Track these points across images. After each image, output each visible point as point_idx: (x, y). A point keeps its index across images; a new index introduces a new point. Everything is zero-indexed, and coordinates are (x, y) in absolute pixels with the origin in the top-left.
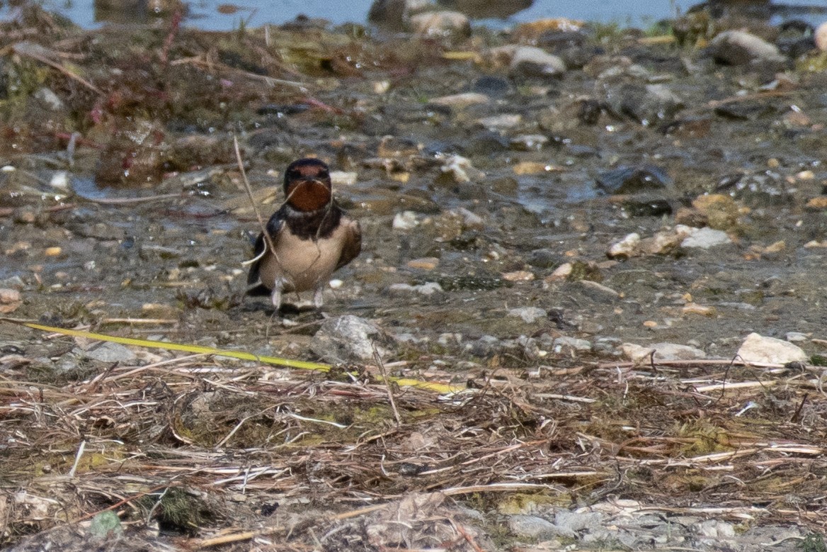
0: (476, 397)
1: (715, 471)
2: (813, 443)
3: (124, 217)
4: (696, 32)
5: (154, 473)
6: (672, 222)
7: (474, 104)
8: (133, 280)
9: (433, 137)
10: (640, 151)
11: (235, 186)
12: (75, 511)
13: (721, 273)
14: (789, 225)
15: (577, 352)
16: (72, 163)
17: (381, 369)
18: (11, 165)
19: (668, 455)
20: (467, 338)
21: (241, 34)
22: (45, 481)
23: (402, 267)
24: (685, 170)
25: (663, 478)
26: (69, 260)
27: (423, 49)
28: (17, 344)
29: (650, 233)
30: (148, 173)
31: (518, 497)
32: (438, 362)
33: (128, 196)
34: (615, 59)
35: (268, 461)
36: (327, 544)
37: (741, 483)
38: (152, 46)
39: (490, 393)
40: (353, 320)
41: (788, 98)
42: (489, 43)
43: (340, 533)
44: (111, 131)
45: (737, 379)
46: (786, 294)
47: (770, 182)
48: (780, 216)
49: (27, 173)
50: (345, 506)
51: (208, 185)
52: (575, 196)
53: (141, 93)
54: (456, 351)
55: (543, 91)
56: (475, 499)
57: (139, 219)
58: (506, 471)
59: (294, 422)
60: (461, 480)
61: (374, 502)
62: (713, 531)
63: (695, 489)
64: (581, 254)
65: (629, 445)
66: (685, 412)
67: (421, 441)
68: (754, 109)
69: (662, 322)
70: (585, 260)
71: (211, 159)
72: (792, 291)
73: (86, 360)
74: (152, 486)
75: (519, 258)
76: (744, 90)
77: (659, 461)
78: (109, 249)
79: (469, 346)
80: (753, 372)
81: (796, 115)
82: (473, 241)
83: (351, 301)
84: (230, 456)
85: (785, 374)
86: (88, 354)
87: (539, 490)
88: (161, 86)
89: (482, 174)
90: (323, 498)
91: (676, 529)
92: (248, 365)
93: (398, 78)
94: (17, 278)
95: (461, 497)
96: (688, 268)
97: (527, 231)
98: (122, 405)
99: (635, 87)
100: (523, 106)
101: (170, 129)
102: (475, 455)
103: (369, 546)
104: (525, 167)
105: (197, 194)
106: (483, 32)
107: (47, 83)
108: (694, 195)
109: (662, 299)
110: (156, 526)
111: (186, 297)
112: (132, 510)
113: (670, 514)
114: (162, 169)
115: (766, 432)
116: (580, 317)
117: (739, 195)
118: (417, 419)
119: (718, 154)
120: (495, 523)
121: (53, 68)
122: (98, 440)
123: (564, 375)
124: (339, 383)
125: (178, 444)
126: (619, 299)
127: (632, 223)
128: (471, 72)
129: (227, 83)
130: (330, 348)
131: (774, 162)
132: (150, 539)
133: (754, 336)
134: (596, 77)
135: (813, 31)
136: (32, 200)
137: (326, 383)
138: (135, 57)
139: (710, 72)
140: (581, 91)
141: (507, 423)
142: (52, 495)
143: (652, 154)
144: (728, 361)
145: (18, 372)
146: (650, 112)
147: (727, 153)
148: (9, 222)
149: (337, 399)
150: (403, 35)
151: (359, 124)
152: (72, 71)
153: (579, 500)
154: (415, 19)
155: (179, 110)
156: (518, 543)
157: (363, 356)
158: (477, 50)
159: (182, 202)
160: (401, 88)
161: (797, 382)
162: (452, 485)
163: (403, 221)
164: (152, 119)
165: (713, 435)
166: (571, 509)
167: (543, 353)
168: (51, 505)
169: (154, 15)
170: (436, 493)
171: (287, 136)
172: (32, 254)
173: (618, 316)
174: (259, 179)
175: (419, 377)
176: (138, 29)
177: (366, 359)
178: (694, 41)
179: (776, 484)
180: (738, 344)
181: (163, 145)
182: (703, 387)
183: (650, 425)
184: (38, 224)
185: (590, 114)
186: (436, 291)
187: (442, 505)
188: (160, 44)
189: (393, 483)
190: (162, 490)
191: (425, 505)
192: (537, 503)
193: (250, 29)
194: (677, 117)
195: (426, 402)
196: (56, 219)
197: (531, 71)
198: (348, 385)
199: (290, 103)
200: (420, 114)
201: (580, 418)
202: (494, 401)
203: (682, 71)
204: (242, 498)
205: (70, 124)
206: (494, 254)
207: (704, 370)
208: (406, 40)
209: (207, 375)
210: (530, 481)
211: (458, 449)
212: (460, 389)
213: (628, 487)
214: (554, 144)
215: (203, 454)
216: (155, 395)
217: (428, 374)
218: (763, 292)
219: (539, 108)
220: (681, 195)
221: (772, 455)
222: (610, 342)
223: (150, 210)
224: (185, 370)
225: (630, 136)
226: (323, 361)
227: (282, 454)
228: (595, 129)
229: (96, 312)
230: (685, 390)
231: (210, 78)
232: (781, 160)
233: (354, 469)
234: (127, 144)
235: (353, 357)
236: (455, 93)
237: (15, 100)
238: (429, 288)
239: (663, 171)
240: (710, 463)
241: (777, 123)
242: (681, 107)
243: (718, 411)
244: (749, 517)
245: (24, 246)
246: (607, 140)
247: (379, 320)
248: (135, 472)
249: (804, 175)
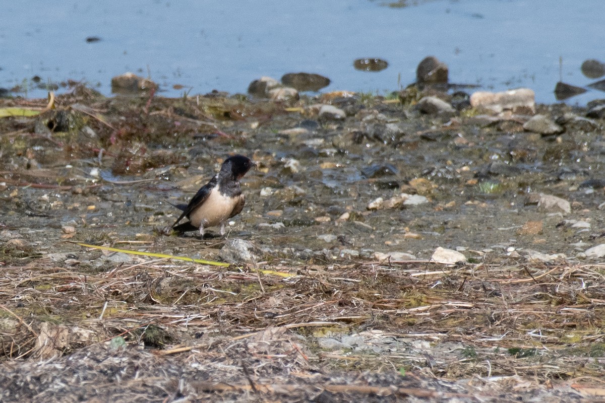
0: (301, 279)
1: (421, 316)
2: (469, 302)
3: (127, 191)
4: (411, 97)
5: (142, 317)
6: (399, 192)
7: (300, 133)
8: (131, 222)
9: (280, 150)
10: (383, 157)
11: (181, 175)
12: (102, 336)
13: (424, 217)
14: (457, 193)
15: (352, 257)
16: (101, 164)
17: (255, 265)
18: (71, 164)
19: (397, 308)
20: (297, 250)
21: (185, 99)
22: (87, 322)
23: (265, 215)
24: (405, 166)
25: (394, 319)
26: (99, 212)
27: (275, 106)
28: (74, 253)
29: (388, 198)
30: (139, 168)
31: (323, 328)
32: (282, 262)
33: (128, 180)
34: (371, 111)
35: (198, 311)
36: (228, 352)
37: (434, 321)
38: (140, 106)
39: (309, 277)
40: (241, 241)
41: (457, 130)
42: (308, 103)
43: (234, 347)
44: (120, 148)
45: (431, 270)
46: (456, 228)
47: (448, 172)
48: (453, 189)
49: (78, 168)
50: (236, 333)
51: (168, 174)
52: (351, 179)
53: (135, 128)
54: (291, 256)
55: (335, 127)
56: (301, 330)
57: (134, 191)
58: (317, 316)
59: (211, 292)
60: (294, 320)
61: (251, 332)
62: (420, 346)
63: (411, 324)
64: (353, 208)
65: (378, 304)
66: (405, 286)
67: (274, 301)
68: (440, 136)
69: (394, 241)
70: (356, 211)
71: (169, 162)
72: (459, 226)
73: (108, 262)
74: (141, 324)
75: (323, 210)
76: (435, 126)
77: (392, 311)
78: (119, 207)
79: (298, 254)
80: (440, 267)
81: (461, 139)
82: (300, 201)
83: (239, 232)
84: (179, 309)
85: (455, 267)
86: (109, 259)
87: (333, 325)
88: (145, 125)
89: (305, 169)
90: (225, 330)
91: (401, 344)
92: (188, 264)
93: (262, 121)
94: (74, 221)
95: (295, 329)
96: (407, 215)
97: (327, 196)
98: (125, 283)
99: (380, 125)
100: (325, 135)
101: (149, 147)
102: (301, 308)
103: (249, 353)
104: (326, 165)
105: (163, 179)
106: (305, 98)
107: (88, 124)
108: (410, 179)
109: (394, 230)
110: (143, 344)
111: (157, 230)
112: (131, 336)
113: (398, 337)
114: (146, 166)
115: (446, 296)
116: (354, 239)
117: (432, 179)
118: (272, 290)
119: (422, 158)
120: (311, 342)
121: (91, 116)
122: (114, 301)
123: (345, 269)
124: (234, 273)
125: (153, 303)
126: (373, 230)
127: (379, 193)
128: (299, 118)
129: (178, 124)
130: (229, 255)
131: (450, 162)
132: (140, 350)
133: (440, 248)
134: (361, 120)
135: (469, 97)
136: (81, 182)
137: (227, 272)
138: (132, 111)
139: (417, 117)
140: (353, 127)
141: (317, 292)
142: (91, 329)
143: (389, 158)
144: (427, 261)
145: (74, 268)
146: (388, 137)
147: (426, 158)
148: (69, 193)
149: (232, 280)
150: (265, 100)
151: (243, 144)
152: (101, 118)
153: (353, 330)
154: (271, 91)
155: (154, 137)
156: (323, 352)
157: (246, 259)
158: (302, 106)
159: (156, 183)
160: (264, 126)
161: (461, 271)
162: (290, 323)
163: (265, 192)
164: (140, 141)
165: (419, 298)
166: (349, 335)
167: (335, 258)
168: (90, 334)
169: (141, 90)
170: (282, 327)
171: (208, 150)
172: (81, 209)
173: (372, 239)
174: (193, 171)
175: (273, 270)
176: (133, 97)
177: (248, 261)
178: (410, 102)
179: (451, 322)
180: (432, 253)
181: (146, 155)
182: (415, 274)
183: (388, 292)
184: (84, 194)
185: (358, 139)
186: (282, 226)
187: (285, 333)
188: (144, 104)
189: (261, 322)
190: (146, 326)
191: (277, 333)
192: (332, 332)
193: (189, 97)
194: (401, 140)
195: (277, 282)
196: (93, 191)
197: (329, 117)
198: (238, 273)
199: (209, 134)
200: (274, 139)
201: (353, 290)
202: (311, 281)
203: (404, 117)
204: (186, 330)
205: (99, 144)
206: (311, 208)
207: (415, 265)
208: (267, 102)
209: (168, 269)
210: (329, 321)
211: (293, 305)
212: (294, 275)
213: (377, 324)
214: (340, 153)
215: (166, 308)
216: (142, 279)
217: (277, 268)
218: (444, 226)
219: (333, 135)
220: (404, 179)
221: (449, 307)
222: (368, 252)
223: (140, 187)
224: (157, 266)
225: (378, 149)
226: (226, 262)
227: (205, 308)
228: (361, 146)
229: (113, 238)
230: (406, 275)
231: (169, 121)
232: (453, 161)
233: (241, 315)
234: (128, 154)
235: (241, 260)
236: (291, 128)
237: (72, 132)
238: (278, 225)
239: (394, 166)
240: (418, 311)
241: (451, 143)
242: (403, 135)
243: (422, 286)
244: (437, 338)
245: (77, 205)
246: (367, 151)
247: (253, 241)
248: (132, 317)
249: (465, 168)
